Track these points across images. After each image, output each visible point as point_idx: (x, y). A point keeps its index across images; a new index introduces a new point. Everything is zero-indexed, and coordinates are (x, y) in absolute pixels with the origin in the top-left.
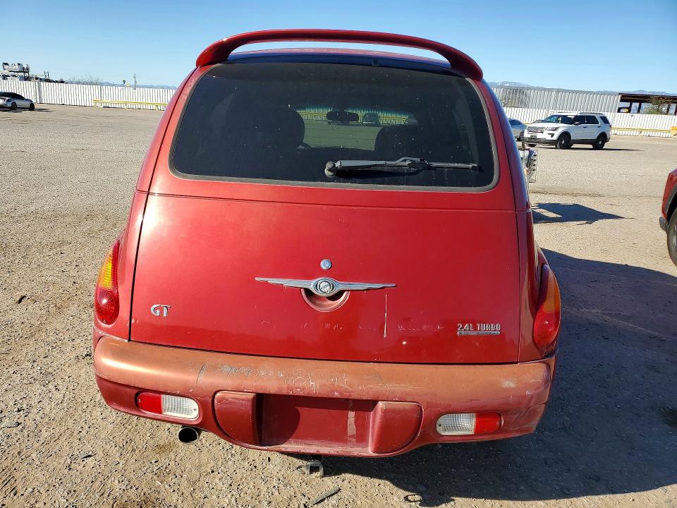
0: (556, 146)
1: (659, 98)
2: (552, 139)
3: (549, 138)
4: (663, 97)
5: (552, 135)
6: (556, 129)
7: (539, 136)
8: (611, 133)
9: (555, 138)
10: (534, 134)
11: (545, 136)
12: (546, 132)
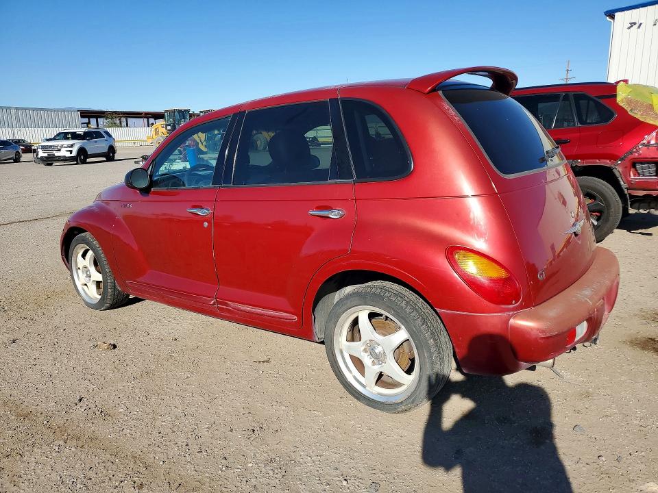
0: (77, 161)
1: (112, 113)
2: (72, 155)
3: (68, 154)
4: (116, 112)
5: (71, 152)
6: (72, 146)
7: (57, 154)
8: (117, 145)
9: (74, 154)
10: (51, 153)
11: (64, 153)
12: (63, 150)
